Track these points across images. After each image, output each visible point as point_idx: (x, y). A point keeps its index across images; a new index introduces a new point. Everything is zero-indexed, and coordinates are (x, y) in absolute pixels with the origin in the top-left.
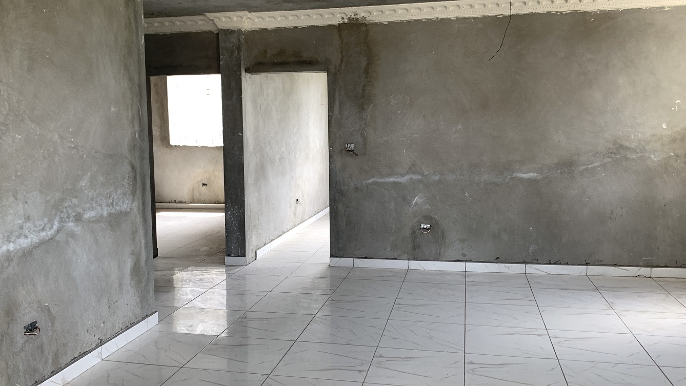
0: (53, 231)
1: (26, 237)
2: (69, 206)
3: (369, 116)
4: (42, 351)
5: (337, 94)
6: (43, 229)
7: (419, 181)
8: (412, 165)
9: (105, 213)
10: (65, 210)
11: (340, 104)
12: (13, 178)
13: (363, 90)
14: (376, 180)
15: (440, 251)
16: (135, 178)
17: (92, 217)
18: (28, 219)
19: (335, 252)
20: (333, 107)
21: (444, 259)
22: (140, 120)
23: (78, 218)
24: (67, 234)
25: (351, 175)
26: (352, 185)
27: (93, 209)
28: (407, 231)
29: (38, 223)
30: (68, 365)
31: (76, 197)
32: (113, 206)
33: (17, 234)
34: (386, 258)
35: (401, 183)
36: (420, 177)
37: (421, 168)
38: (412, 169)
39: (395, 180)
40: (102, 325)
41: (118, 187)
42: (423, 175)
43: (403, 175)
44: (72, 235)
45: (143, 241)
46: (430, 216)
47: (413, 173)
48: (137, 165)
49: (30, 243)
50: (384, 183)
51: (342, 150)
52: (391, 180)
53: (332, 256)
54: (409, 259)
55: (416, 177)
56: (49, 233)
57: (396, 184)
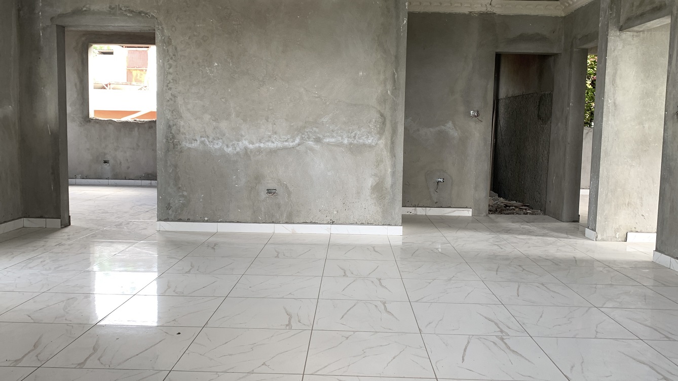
0: (294, 144)
1: (273, 142)
2: (310, 132)
4: (279, 208)
6: (286, 141)
9: (346, 141)
10: (306, 133)
12: (266, 110)
16: (384, 123)
17: (331, 142)
18: (276, 133)
19: (660, 244)
22: (395, 81)
23: (318, 140)
24: (307, 148)
27: (333, 137)
29: (282, 137)
30: (298, 223)
31: (317, 127)
32: (355, 139)
33: (267, 139)
40: (335, 212)
41: (362, 127)
44: (312, 149)
48: (388, 114)
49: (275, 146)
56: (291, 144)
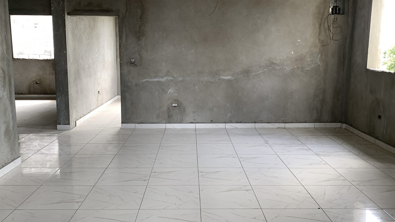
3: (143, 44)
5: (124, 30)
7: (172, 81)
8: (168, 71)
11: (126, 36)
13: (140, 28)
14: (147, 80)
15: (182, 118)
16: (5, 77)
19: (125, 120)
20: (122, 37)
21: (184, 122)
22: (6, 42)
25: (133, 77)
26: (134, 83)
28: (165, 108)
34: (154, 123)
35: (161, 82)
36: (172, 78)
37: (172, 73)
38: (168, 74)
39: (158, 80)
42: (173, 77)
43: (162, 77)
45: (11, 115)
46: (177, 100)
47: (168, 76)
48: (6, 69)
50: (152, 81)
51: (128, 63)
52: (156, 80)
53: (122, 123)
54: (166, 123)
55: (170, 78)
57: (159, 82)
